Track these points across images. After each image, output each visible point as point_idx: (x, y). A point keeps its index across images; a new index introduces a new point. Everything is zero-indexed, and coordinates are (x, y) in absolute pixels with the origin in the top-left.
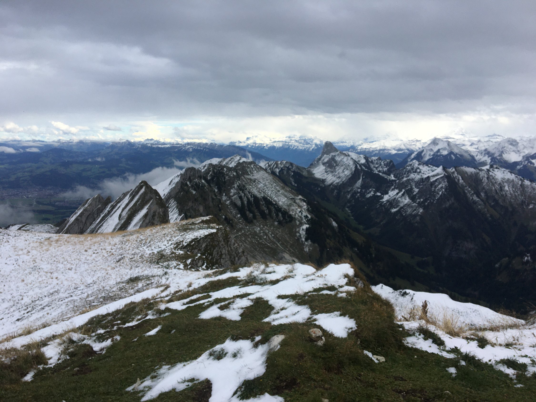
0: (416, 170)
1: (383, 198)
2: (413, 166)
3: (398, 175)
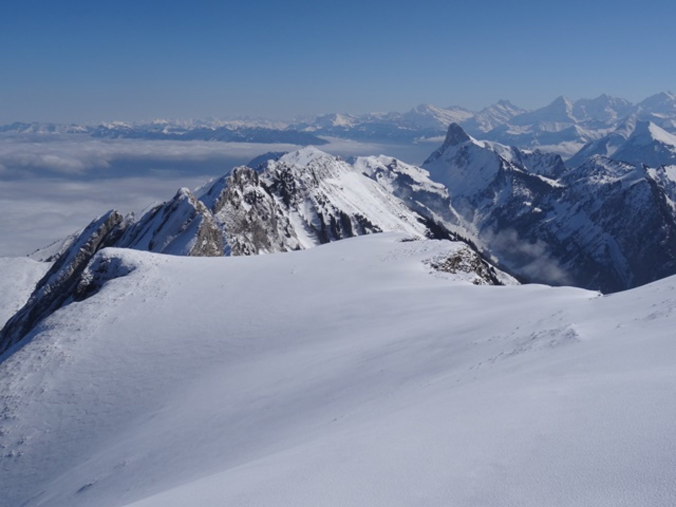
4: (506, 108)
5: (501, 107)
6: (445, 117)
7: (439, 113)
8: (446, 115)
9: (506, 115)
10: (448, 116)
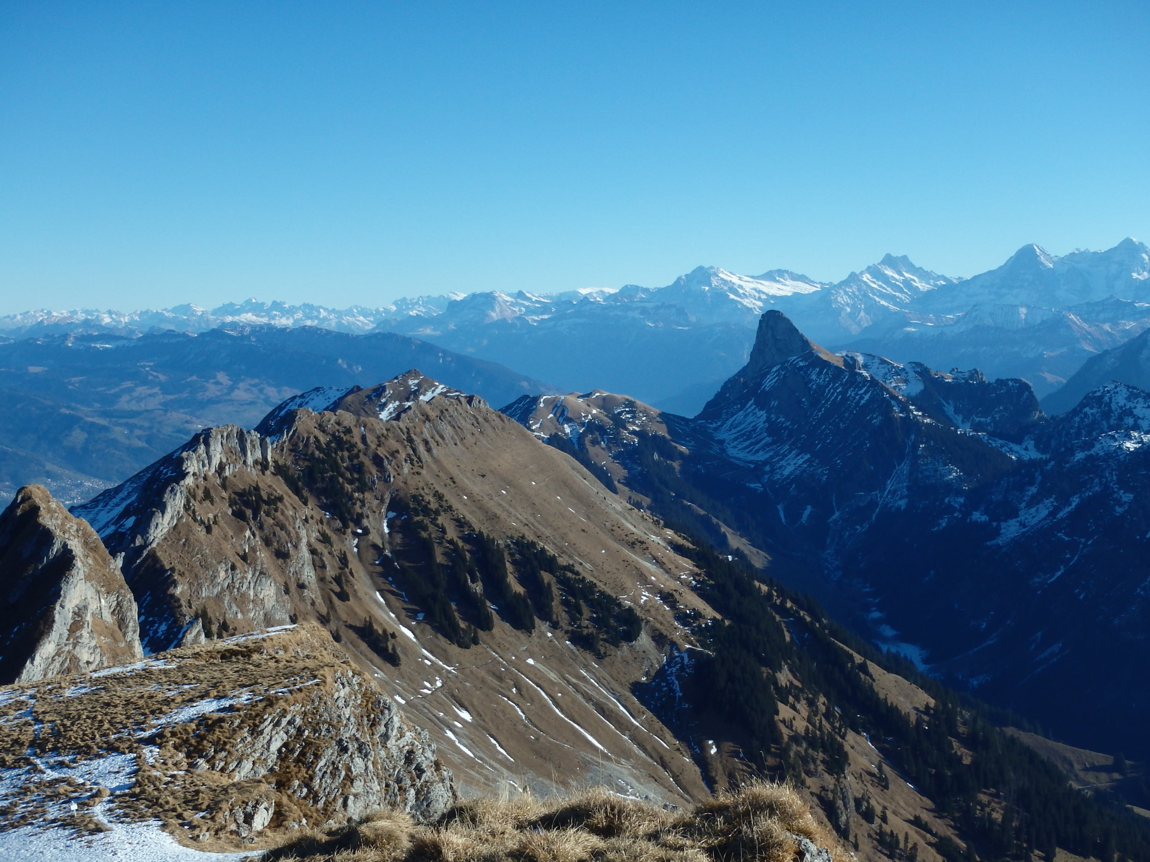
0: (1120, 418)
1: (997, 533)
2: (1109, 405)
3: (1053, 443)
4: (901, 274)
5: (889, 272)
6: (757, 295)
7: (741, 287)
8: (759, 292)
9: (902, 291)
10: (764, 293)
